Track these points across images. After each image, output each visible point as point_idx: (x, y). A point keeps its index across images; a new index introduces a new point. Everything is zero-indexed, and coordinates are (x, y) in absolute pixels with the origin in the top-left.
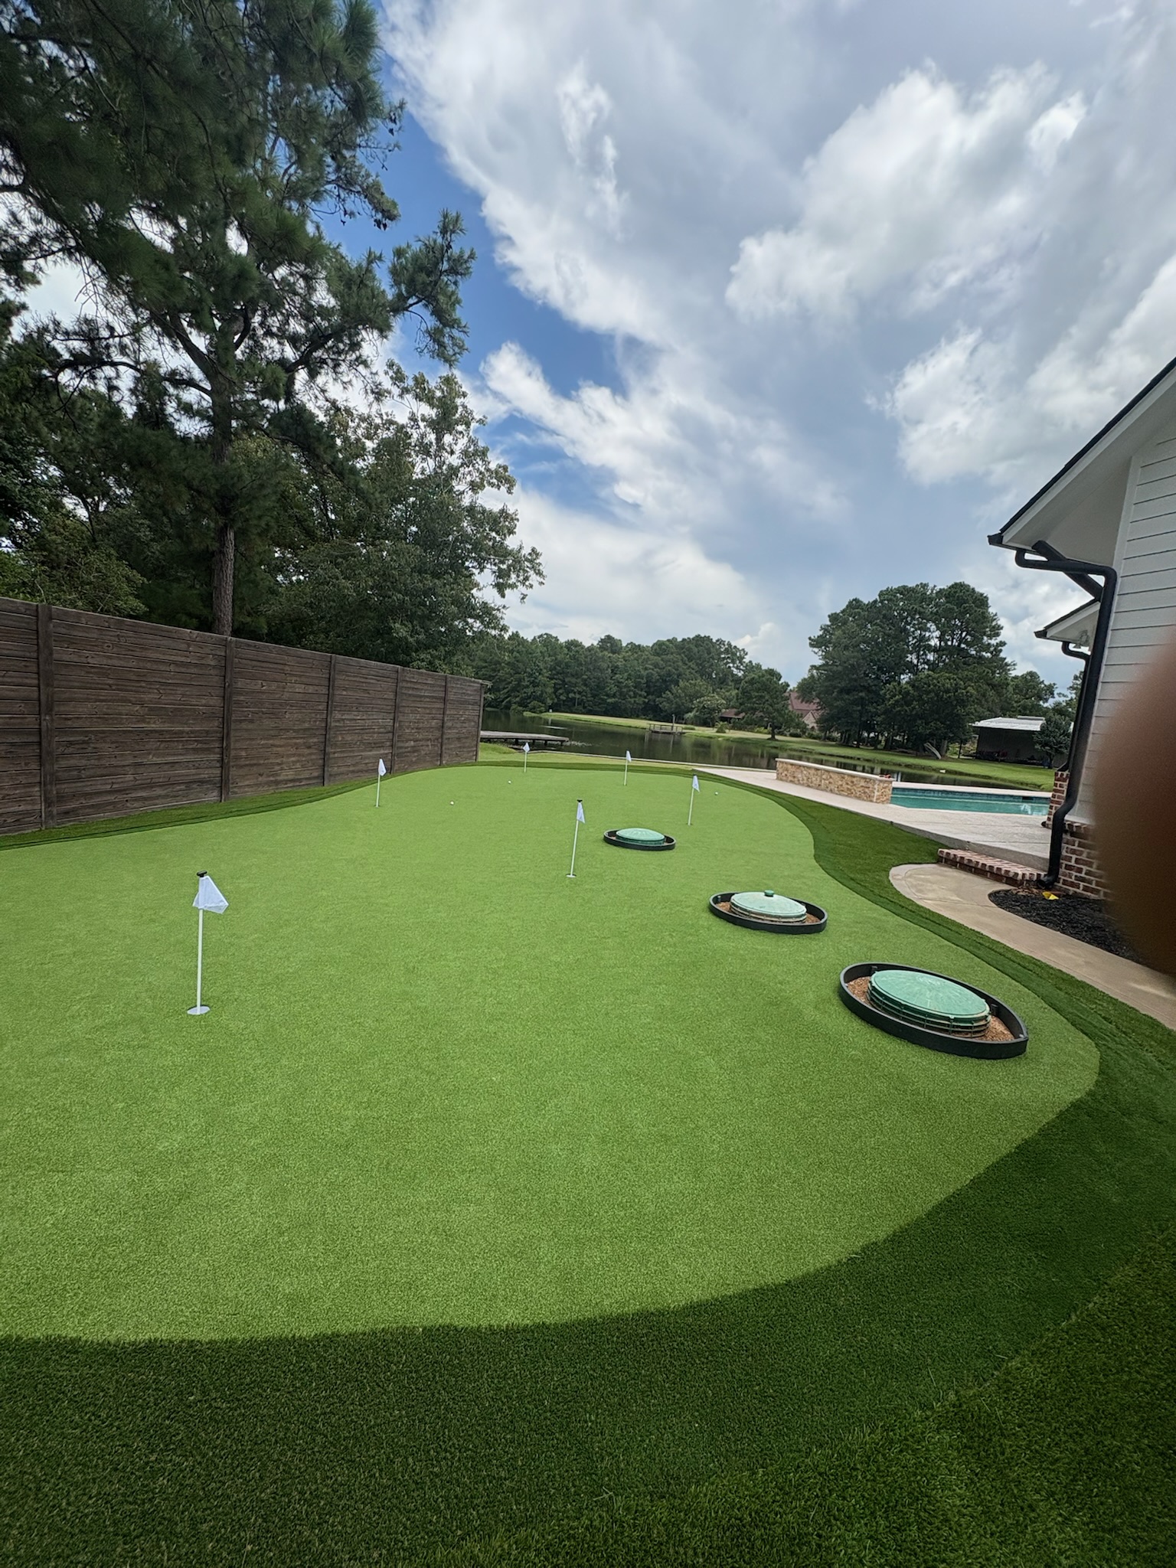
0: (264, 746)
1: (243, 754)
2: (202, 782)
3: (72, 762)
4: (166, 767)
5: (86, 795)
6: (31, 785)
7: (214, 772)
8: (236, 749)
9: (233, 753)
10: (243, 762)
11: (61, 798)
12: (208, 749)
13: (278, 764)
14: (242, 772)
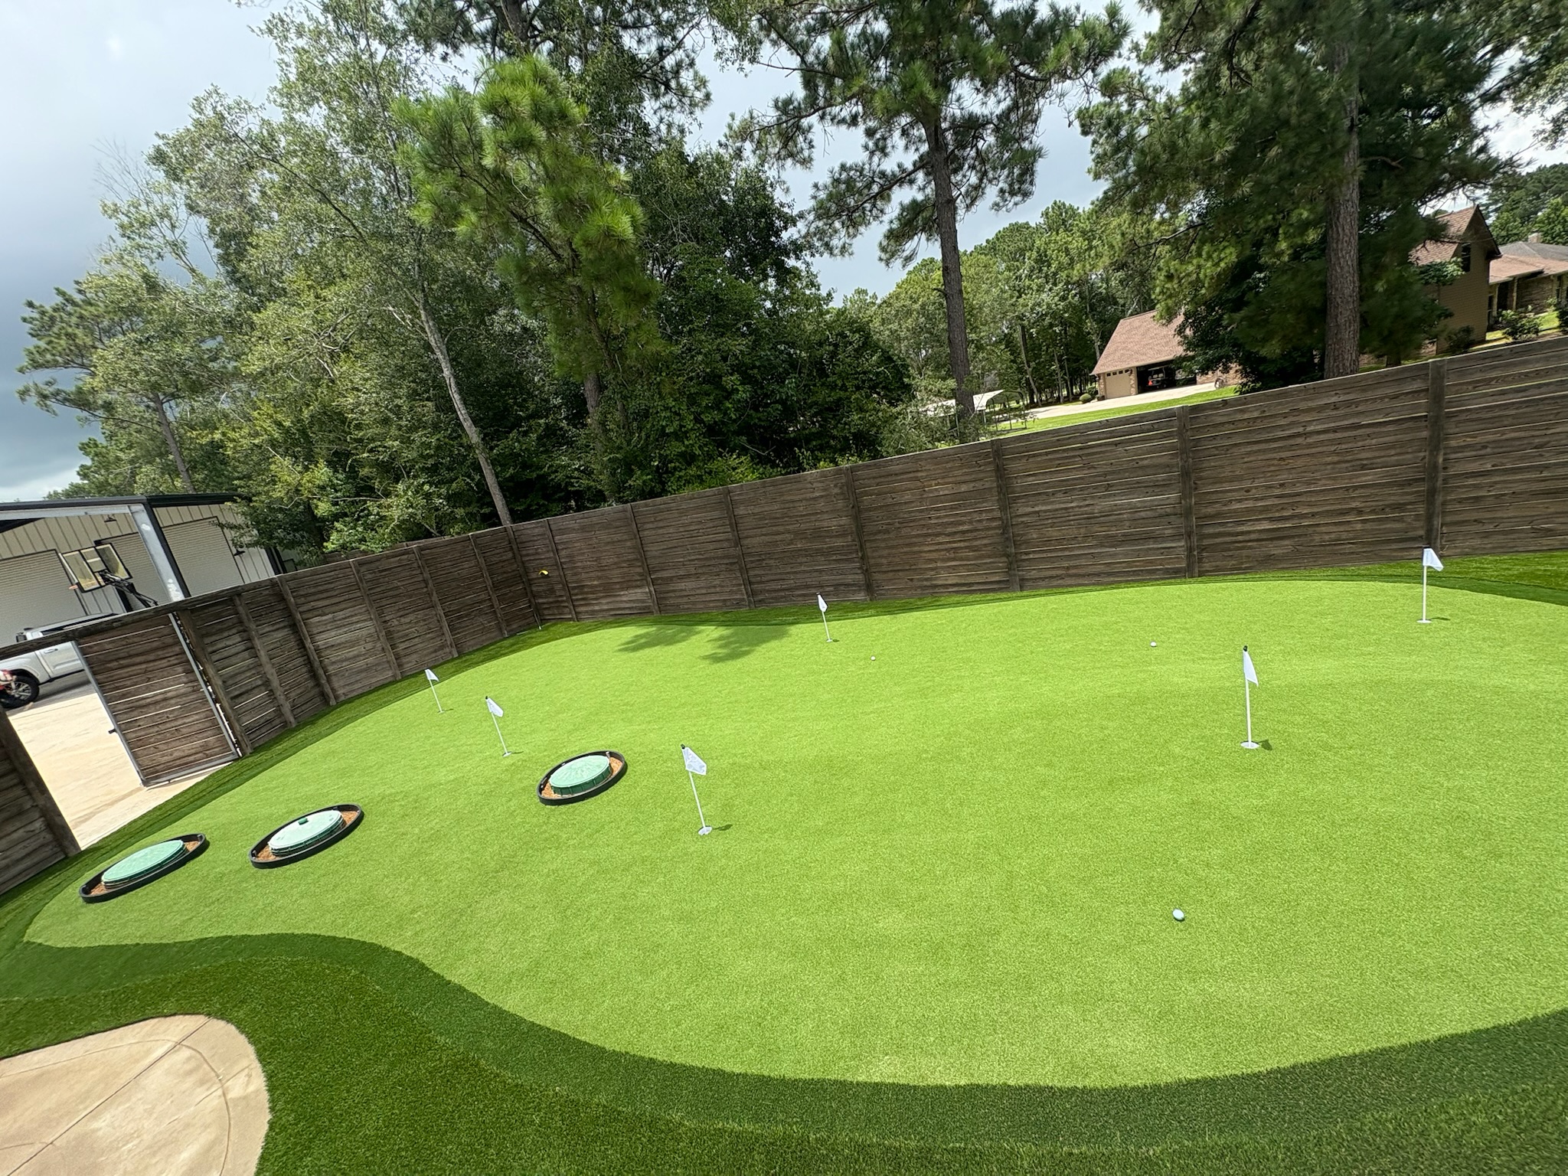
0: (906, 553)
1: (884, 561)
2: (847, 585)
3: (757, 572)
4: (815, 574)
5: (768, 591)
6: (740, 585)
7: (857, 577)
8: (874, 558)
9: (872, 561)
10: (884, 568)
11: (754, 593)
12: (847, 560)
13: (932, 569)
14: (884, 576)
